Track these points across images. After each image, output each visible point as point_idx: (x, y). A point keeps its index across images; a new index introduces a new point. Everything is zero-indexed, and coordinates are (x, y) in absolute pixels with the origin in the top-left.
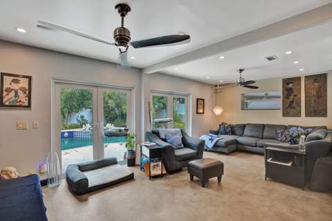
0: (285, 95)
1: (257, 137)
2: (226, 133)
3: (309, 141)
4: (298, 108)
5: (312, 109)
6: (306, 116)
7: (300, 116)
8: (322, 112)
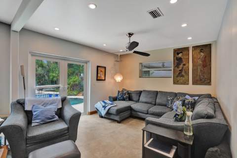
0: (176, 64)
1: (151, 103)
2: (124, 100)
3: (195, 119)
4: (186, 77)
5: (198, 78)
6: (193, 84)
7: (188, 84)
8: (207, 81)
